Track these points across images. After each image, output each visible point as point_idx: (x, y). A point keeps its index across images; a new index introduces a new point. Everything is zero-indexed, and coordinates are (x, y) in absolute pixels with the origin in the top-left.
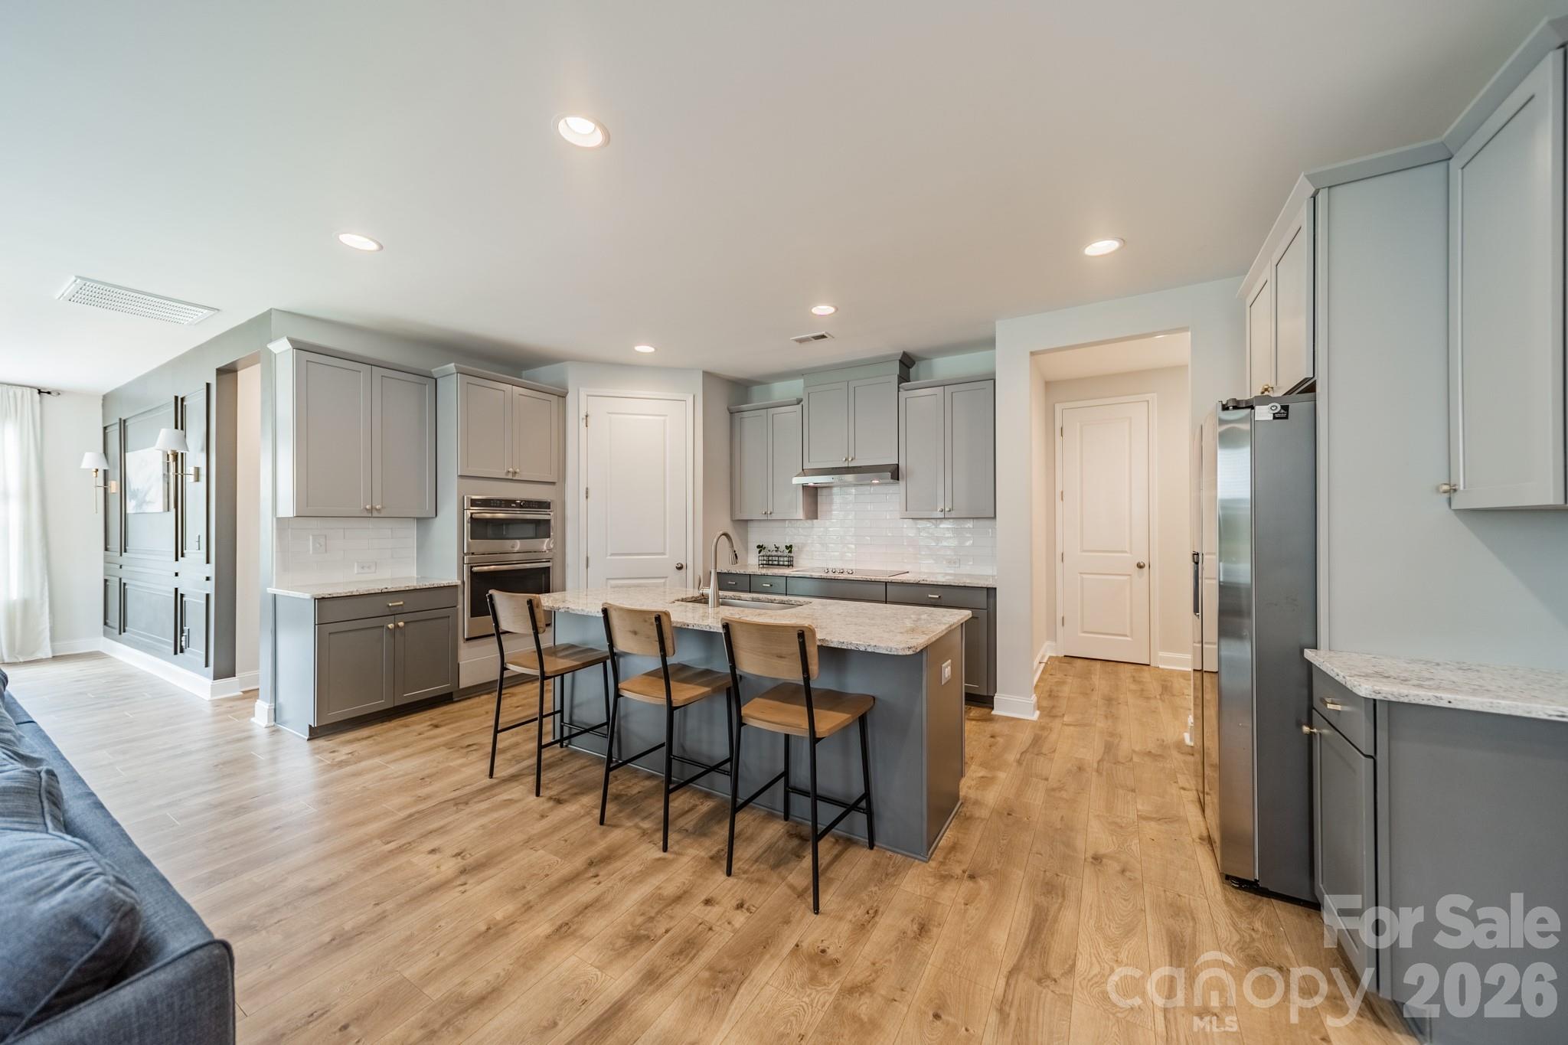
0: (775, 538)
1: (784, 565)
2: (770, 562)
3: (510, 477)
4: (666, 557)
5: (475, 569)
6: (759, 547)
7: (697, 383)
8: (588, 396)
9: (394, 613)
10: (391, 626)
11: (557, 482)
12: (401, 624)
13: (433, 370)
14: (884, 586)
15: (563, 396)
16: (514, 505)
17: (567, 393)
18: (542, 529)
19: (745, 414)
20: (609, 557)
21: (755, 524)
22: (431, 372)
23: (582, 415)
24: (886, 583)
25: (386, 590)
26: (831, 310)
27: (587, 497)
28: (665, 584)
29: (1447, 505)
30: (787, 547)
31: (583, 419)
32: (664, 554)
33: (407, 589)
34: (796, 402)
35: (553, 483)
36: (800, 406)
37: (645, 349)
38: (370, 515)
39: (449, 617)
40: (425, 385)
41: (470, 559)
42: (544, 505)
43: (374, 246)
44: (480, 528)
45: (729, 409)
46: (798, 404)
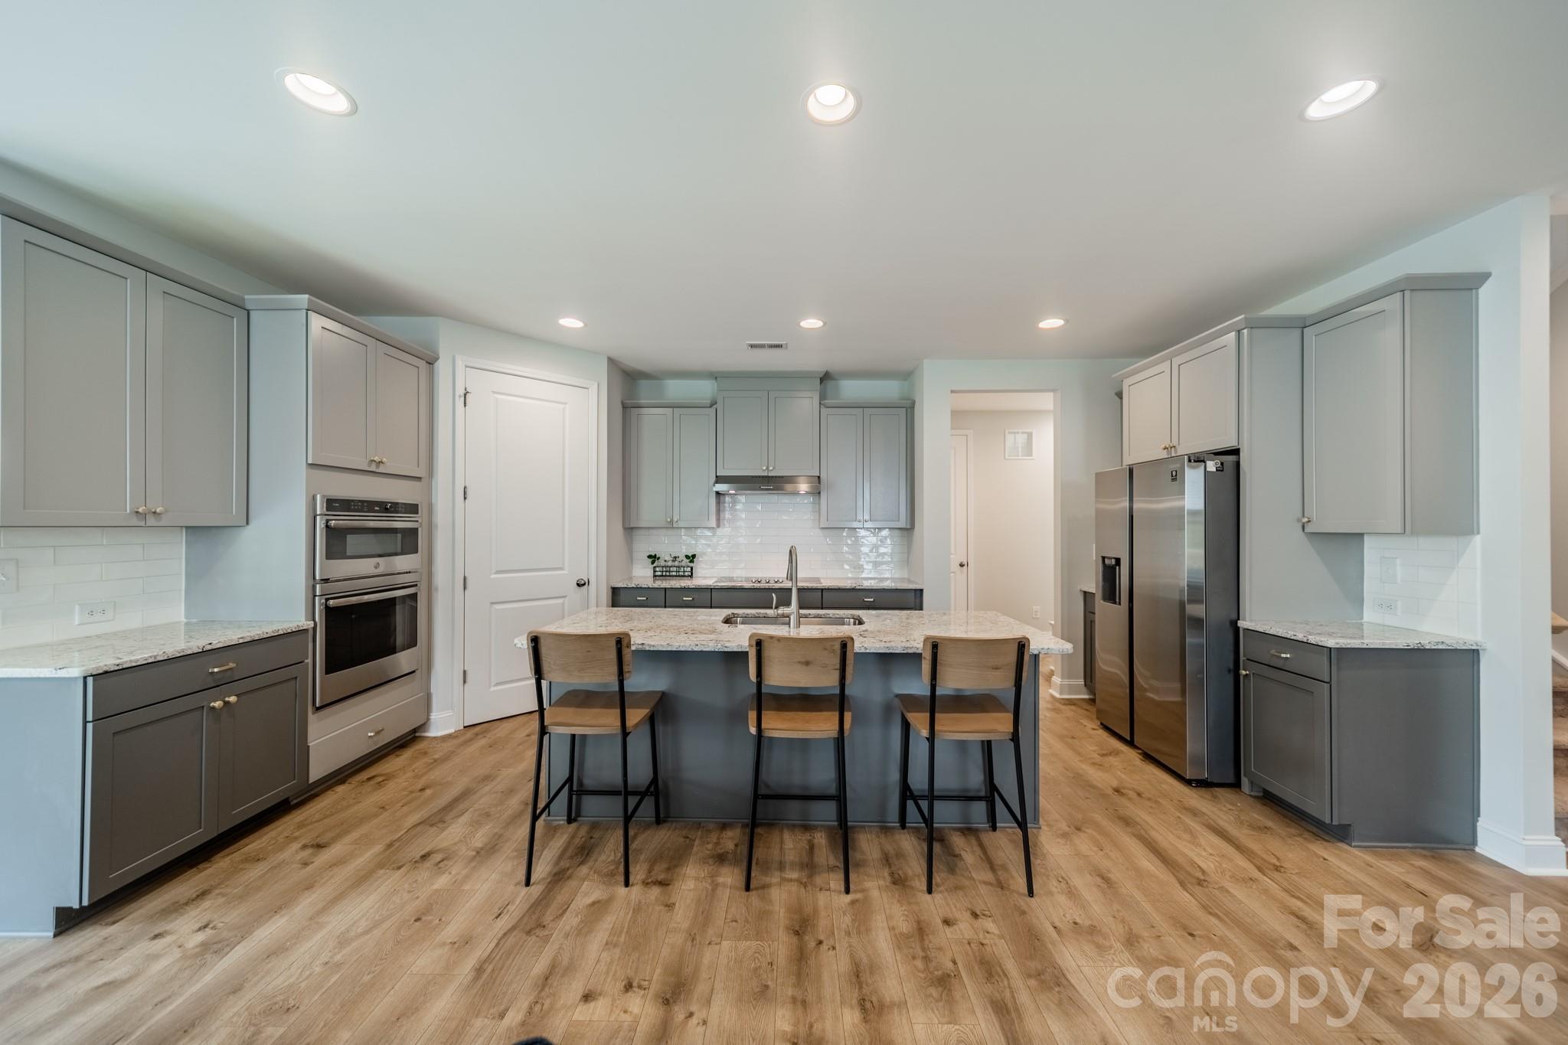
0: (669, 547)
1: (684, 576)
2: (664, 574)
3: (373, 468)
4: (565, 572)
5: (331, 602)
6: (650, 557)
7: (602, 370)
8: (466, 367)
9: (219, 684)
10: (218, 704)
11: (424, 478)
12: (233, 699)
13: (246, 297)
14: (820, 593)
15: (431, 363)
16: (377, 508)
17: (437, 359)
18: (409, 541)
19: (645, 411)
20: (493, 576)
21: (642, 532)
22: (244, 299)
23: (460, 391)
24: (822, 590)
25: (209, 647)
26: (820, 324)
27: (465, 498)
28: (563, 604)
29: (1301, 530)
30: (687, 557)
31: (460, 396)
32: (561, 569)
33: (241, 641)
34: (709, 405)
35: (419, 479)
36: (713, 410)
37: (571, 323)
38: (143, 524)
39: (296, 678)
40: (233, 318)
41: (322, 589)
42: (413, 509)
43: (341, 104)
44: (337, 542)
45: (623, 404)
46: (711, 406)
